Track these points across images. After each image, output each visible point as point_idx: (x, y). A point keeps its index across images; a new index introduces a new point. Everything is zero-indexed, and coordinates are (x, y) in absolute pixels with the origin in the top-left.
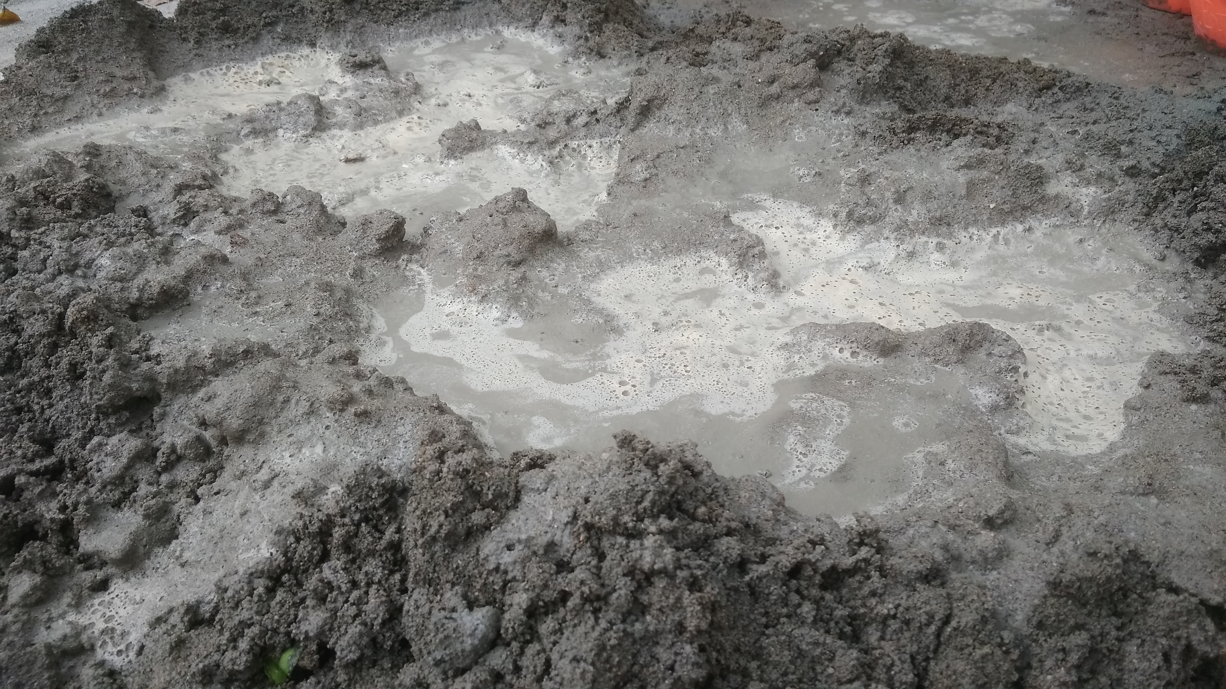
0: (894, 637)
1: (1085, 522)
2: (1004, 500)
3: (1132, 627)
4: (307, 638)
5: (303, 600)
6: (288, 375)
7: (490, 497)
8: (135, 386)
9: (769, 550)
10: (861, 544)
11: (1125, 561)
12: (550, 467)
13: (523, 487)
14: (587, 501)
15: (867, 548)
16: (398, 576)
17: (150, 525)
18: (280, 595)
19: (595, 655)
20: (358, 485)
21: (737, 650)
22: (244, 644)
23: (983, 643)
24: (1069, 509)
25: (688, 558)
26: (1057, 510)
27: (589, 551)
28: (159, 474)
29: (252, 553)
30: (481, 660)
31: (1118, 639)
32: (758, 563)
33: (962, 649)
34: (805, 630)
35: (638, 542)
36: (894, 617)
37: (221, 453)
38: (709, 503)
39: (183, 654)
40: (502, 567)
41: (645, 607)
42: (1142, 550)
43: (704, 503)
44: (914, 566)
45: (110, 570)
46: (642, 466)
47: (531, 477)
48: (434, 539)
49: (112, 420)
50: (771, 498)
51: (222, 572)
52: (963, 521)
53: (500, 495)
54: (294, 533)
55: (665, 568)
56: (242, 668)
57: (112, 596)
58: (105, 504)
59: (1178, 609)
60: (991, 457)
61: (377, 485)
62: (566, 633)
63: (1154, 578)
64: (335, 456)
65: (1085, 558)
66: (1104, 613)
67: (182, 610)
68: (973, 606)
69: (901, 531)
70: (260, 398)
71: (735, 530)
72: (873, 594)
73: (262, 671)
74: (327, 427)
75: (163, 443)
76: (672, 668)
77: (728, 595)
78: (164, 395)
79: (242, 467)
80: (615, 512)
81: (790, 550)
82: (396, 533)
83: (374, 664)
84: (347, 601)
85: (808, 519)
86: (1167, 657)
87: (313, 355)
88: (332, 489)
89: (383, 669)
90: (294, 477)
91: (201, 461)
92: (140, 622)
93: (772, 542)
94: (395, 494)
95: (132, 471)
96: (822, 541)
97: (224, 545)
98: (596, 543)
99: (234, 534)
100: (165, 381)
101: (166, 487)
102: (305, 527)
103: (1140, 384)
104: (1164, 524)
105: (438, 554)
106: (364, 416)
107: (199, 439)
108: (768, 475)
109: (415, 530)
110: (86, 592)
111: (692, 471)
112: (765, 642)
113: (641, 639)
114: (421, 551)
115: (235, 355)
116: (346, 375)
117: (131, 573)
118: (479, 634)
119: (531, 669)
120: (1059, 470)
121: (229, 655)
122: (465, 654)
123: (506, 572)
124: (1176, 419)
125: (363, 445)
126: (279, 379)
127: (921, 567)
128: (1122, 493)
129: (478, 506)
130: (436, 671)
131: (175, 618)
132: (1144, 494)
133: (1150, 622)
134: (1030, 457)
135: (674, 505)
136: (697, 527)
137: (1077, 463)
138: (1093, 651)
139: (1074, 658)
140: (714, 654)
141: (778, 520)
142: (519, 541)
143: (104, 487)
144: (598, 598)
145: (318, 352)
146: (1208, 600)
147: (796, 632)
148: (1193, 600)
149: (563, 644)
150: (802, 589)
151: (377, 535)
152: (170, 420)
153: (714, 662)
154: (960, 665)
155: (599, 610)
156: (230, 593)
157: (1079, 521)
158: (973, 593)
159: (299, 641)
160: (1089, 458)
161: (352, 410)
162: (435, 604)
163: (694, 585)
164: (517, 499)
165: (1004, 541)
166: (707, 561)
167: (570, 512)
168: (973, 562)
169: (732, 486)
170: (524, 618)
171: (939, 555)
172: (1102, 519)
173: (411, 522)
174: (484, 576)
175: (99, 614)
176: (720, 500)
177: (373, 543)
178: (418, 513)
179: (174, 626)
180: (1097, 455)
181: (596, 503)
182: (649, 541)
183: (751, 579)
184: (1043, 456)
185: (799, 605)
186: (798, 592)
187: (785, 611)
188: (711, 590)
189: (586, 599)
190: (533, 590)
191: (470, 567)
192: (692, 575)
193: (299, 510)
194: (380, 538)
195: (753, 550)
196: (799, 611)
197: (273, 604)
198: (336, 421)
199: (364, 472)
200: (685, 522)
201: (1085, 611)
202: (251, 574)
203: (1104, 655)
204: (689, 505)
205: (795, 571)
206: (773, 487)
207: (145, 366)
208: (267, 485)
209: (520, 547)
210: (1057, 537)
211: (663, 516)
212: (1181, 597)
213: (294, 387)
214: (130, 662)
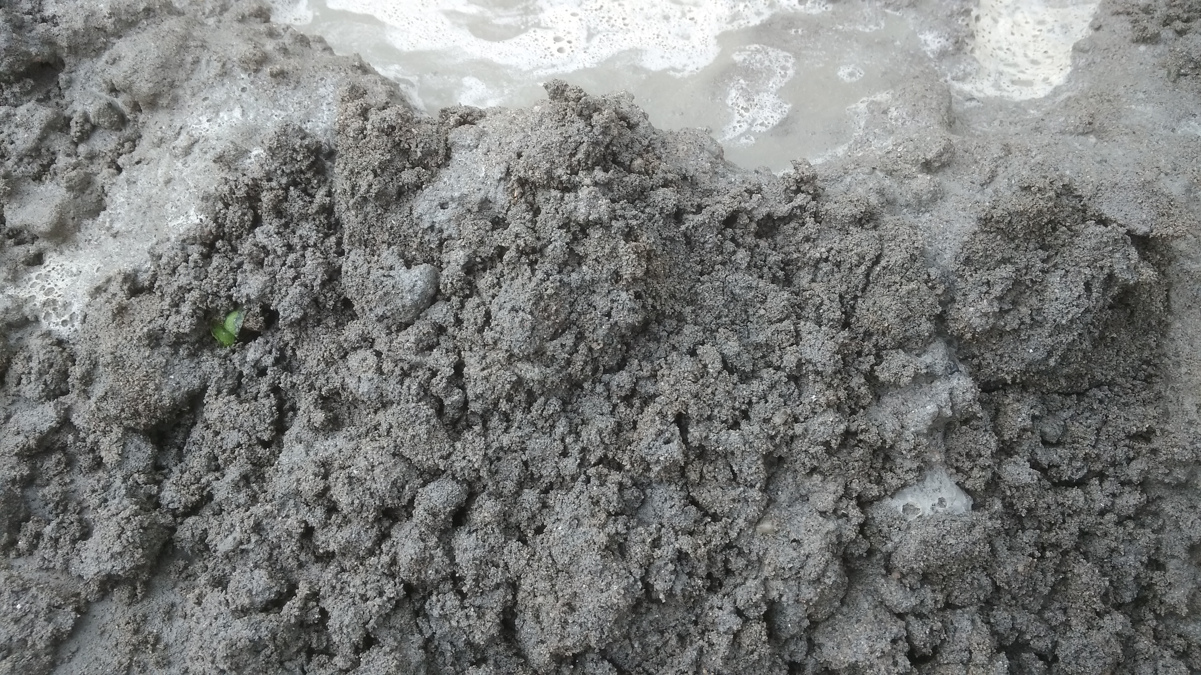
0: (825, 279)
1: (1022, 162)
2: (944, 143)
3: (1058, 259)
4: (249, 301)
5: (240, 265)
6: (195, 34)
7: (419, 154)
8: (33, 50)
9: (705, 201)
10: (798, 191)
11: (1058, 196)
12: (481, 124)
13: (453, 144)
14: (519, 156)
15: (804, 195)
16: (333, 239)
17: (75, 198)
18: (216, 260)
19: (533, 304)
20: (280, 147)
21: (673, 296)
22: (186, 309)
23: (910, 280)
24: (1007, 149)
25: (624, 209)
26: (996, 151)
27: (524, 207)
28: (76, 145)
29: (181, 220)
30: (423, 314)
31: (1043, 271)
32: (694, 213)
33: (889, 286)
34: (739, 276)
35: (572, 195)
36: (826, 260)
37: (136, 121)
38: (645, 155)
39: (126, 320)
40: (437, 226)
41: (581, 258)
42: (1076, 184)
43: (640, 155)
44: (850, 210)
45: (42, 244)
46: (575, 117)
47: (461, 133)
48: (365, 199)
49: (16, 89)
50: (709, 151)
51: (155, 240)
52: (901, 165)
53: (429, 153)
54: (222, 199)
55: (600, 219)
56: (187, 330)
57: (48, 269)
58: (24, 177)
59: (1105, 239)
60: (935, 103)
61: (301, 146)
62: (504, 286)
63: (1084, 211)
64: (255, 119)
65: (1018, 193)
66: (1031, 246)
67: (120, 279)
68: (903, 246)
69: (839, 179)
70: (167, 59)
71: (671, 182)
72: (807, 239)
73: (209, 333)
74: (244, 90)
75: (75, 111)
76: (609, 315)
77: (664, 244)
78: (67, 60)
79: (159, 134)
80: (548, 165)
81: (726, 199)
82: (327, 196)
83: (319, 322)
84: (284, 264)
85: (747, 172)
86: (1088, 286)
87: (221, 13)
88: (255, 152)
89: (328, 327)
90: (214, 142)
91: (116, 129)
92: (80, 292)
93: (708, 193)
94: (321, 157)
95: (47, 143)
96: (759, 190)
97: (154, 213)
98: (530, 198)
99: (161, 202)
100: (65, 44)
101: (86, 158)
102: (232, 191)
103: (1091, 26)
104: (1100, 162)
105: (371, 215)
106: (280, 76)
107: (110, 105)
108: (709, 131)
109: (345, 191)
110: (21, 267)
111: (628, 123)
112: (699, 288)
113: (577, 288)
114: (353, 212)
115: (136, 14)
116: (258, 33)
117: (63, 246)
118: (418, 290)
119: (472, 320)
120: (1000, 115)
121: (173, 319)
122: (407, 309)
123: (441, 231)
124: (1124, 61)
125: (283, 108)
126: (185, 38)
127: (855, 211)
128: (1062, 133)
129: (408, 165)
130: (379, 326)
131: (114, 287)
132: (1083, 134)
133: (1076, 253)
134: (973, 103)
135: (610, 158)
136: (633, 179)
137: (1019, 107)
138: (1017, 283)
139: (997, 291)
140: (650, 301)
141: (716, 173)
142: (452, 199)
143: (21, 160)
144: (534, 251)
145: (226, 10)
146: (1134, 231)
147: (730, 278)
148: (1120, 229)
149: (502, 296)
150: (737, 237)
151: (307, 199)
152: (77, 86)
153: (649, 308)
154: (886, 301)
155: (536, 262)
156: (164, 260)
157: (1016, 161)
158: (904, 232)
159: (242, 304)
160: (1034, 103)
161: (267, 70)
162: (372, 265)
163: (629, 235)
164: (448, 157)
165: (940, 184)
166: (643, 212)
167: (503, 167)
168: (907, 206)
169: (670, 139)
170: (462, 274)
171: (874, 200)
172: (1039, 158)
173: (340, 184)
174: (420, 235)
175: (38, 287)
176: (657, 152)
177: (304, 207)
178: (346, 173)
179: (114, 295)
180: (1040, 100)
181: (529, 157)
182: (583, 193)
183: (687, 228)
184: (986, 102)
185: (734, 252)
186: (733, 240)
187: (720, 258)
188: (646, 240)
189: (521, 252)
190: (470, 247)
191: (404, 227)
192: (627, 226)
193: (223, 175)
194: (311, 202)
195: (689, 200)
196: (733, 258)
197: (210, 269)
198: (252, 82)
199: (285, 133)
200: (621, 175)
201: (1013, 245)
202: (184, 241)
203: (1028, 287)
204: (625, 157)
205: (731, 220)
206: (712, 140)
207: (41, 28)
208: (188, 151)
209: (454, 206)
210: (992, 177)
211: (597, 168)
212: (1109, 228)
213: (202, 46)
214: (76, 331)
